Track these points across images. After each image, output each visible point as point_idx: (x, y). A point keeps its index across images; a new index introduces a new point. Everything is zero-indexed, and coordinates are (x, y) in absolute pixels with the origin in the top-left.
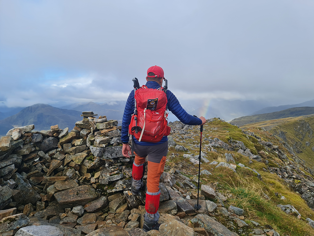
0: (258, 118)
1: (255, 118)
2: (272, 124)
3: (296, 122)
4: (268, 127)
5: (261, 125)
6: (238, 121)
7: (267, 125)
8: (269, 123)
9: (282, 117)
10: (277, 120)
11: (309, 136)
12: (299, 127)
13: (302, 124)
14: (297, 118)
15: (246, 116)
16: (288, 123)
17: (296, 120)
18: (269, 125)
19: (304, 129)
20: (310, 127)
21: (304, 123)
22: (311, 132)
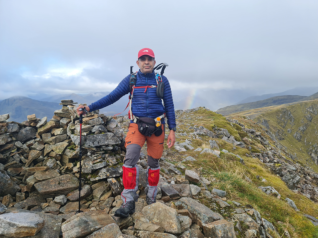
0: (243, 108)
1: (240, 107)
2: (256, 113)
3: (278, 111)
4: (252, 116)
5: (245, 114)
6: (224, 110)
7: (251, 114)
8: (253, 112)
9: (265, 106)
10: (260, 109)
11: (290, 124)
12: (281, 115)
13: (284, 112)
14: (279, 106)
15: (231, 106)
16: (271, 111)
17: (278, 108)
18: (253, 114)
19: (286, 116)
20: (292, 115)
21: (286, 111)
22: (293, 120)
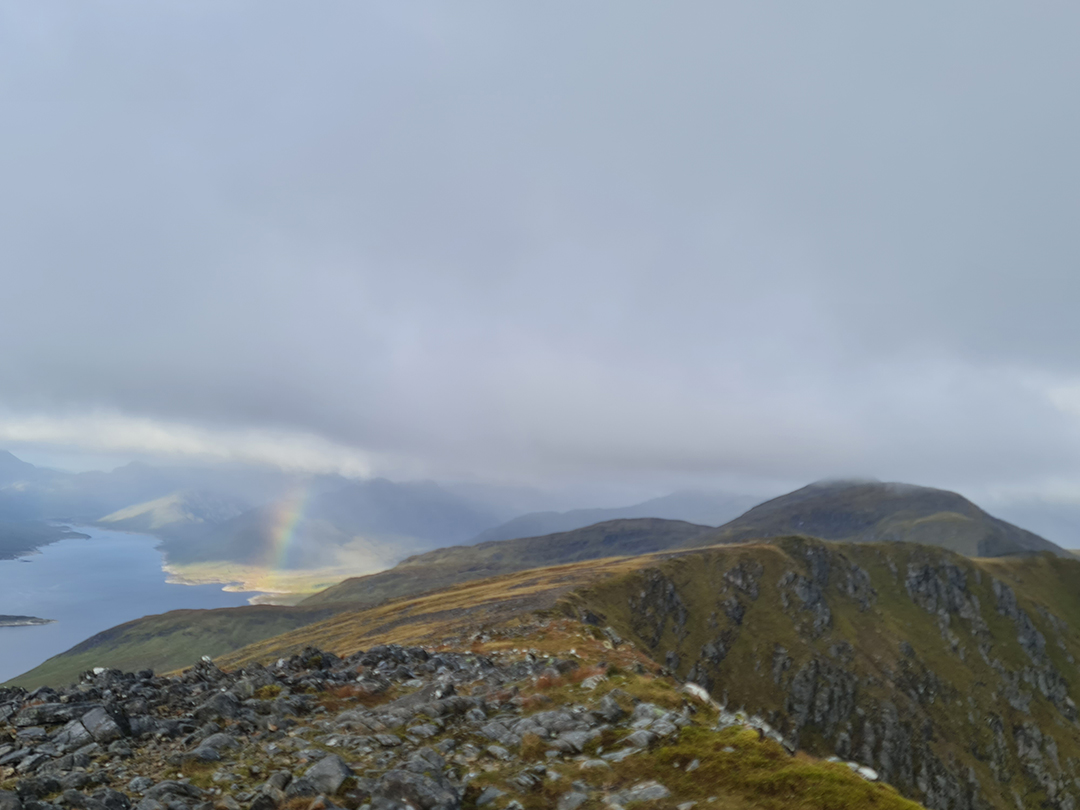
0: (498, 557)
1: (485, 555)
2: (557, 585)
3: (635, 578)
4: (541, 596)
5: (517, 586)
6: (423, 565)
7: (538, 588)
8: (546, 580)
9: (578, 554)
10: (572, 567)
11: (674, 630)
12: (643, 594)
13: (654, 584)
14: (634, 561)
16: (609, 580)
17: (632, 567)
18: (547, 587)
19: (660, 601)
20: (678, 597)
21: (658, 582)
22: (682, 616)
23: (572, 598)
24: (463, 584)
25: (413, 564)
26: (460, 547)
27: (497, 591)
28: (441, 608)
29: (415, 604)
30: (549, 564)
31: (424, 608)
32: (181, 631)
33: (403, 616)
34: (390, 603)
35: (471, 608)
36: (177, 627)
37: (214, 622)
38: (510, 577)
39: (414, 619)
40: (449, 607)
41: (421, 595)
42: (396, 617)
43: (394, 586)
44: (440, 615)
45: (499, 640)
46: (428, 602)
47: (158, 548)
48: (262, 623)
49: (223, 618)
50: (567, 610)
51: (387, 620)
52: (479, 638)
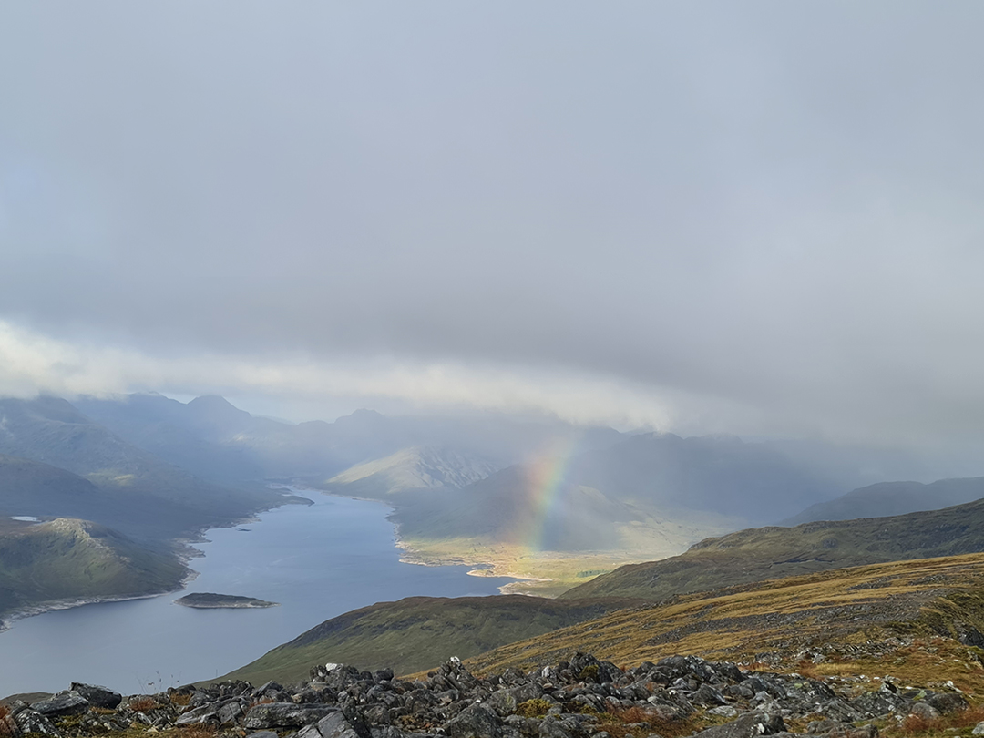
23: (943, 607)
24: (783, 581)
25: (710, 549)
26: (776, 529)
27: (829, 592)
28: (751, 612)
29: (715, 604)
30: (908, 557)
31: (728, 610)
32: (419, 625)
33: (700, 620)
34: (680, 601)
35: (795, 615)
36: (413, 620)
37: (457, 615)
38: (850, 573)
39: (714, 625)
40: (761, 611)
41: (724, 593)
42: (689, 621)
43: (685, 579)
44: (749, 622)
45: (838, 662)
46: (734, 603)
47: (389, 518)
48: (517, 619)
49: (468, 610)
50: (937, 625)
51: (677, 624)
52: (808, 656)
